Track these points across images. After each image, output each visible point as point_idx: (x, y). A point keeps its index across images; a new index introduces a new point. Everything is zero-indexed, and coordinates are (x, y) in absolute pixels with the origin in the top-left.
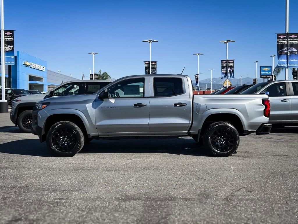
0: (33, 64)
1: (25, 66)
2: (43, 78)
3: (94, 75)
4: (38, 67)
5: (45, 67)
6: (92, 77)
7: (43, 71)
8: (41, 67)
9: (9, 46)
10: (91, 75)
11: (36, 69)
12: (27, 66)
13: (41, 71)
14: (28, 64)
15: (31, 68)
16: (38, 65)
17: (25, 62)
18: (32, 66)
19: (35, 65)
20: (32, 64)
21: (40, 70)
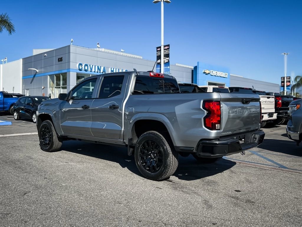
0: (214, 72)
1: (205, 74)
2: (225, 84)
3: (285, 78)
4: (219, 74)
5: (227, 74)
6: (283, 80)
7: (225, 77)
8: (223, 73)
9: (167, 58)
10: (283, 78)
11: (217, 76)
12: (207, 74)
13: (223, 77)
14: (207, 72)
15: (211, 75)
16: (219, 72)
17: (204, 71)
18: (212, 73)
19: (216, 72)
20: (212, 72)
21: (221, 77)
